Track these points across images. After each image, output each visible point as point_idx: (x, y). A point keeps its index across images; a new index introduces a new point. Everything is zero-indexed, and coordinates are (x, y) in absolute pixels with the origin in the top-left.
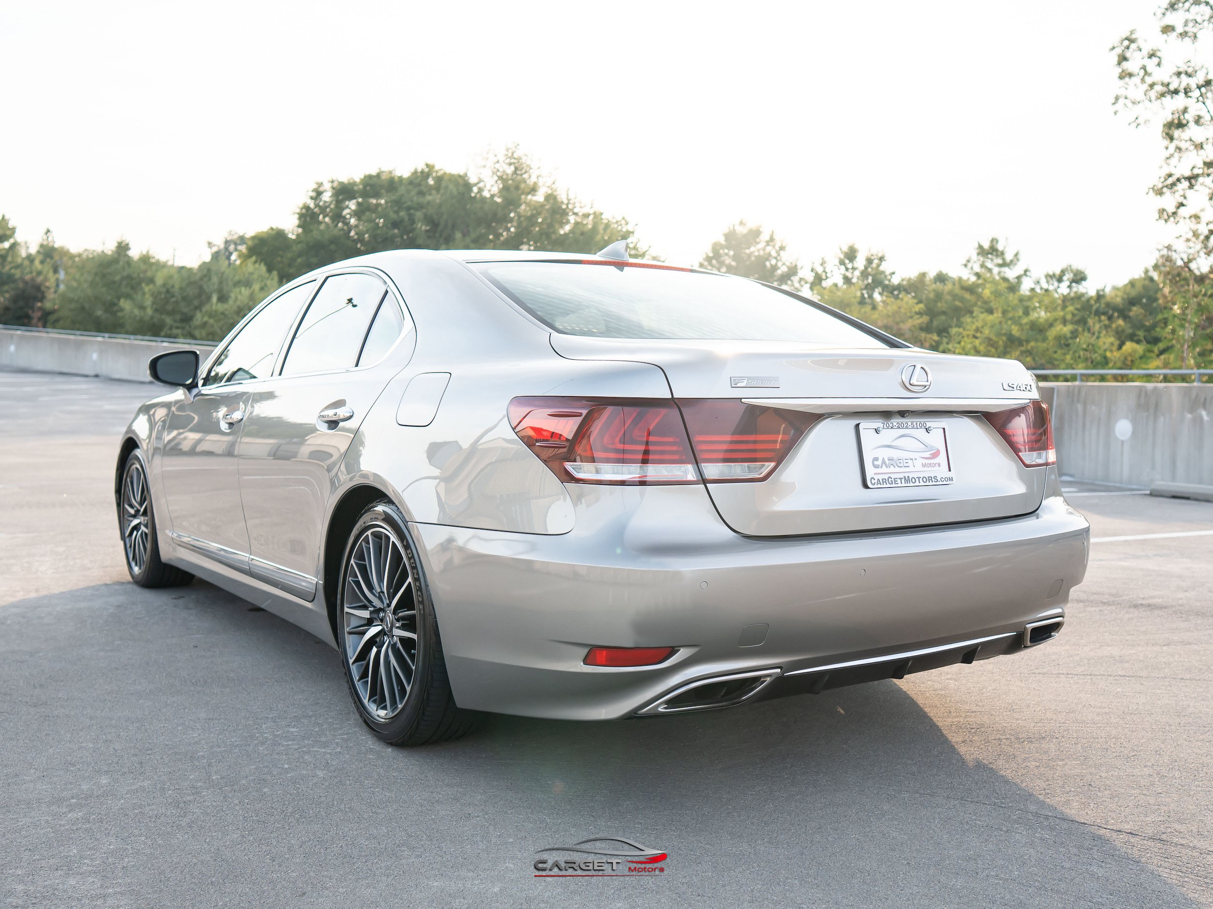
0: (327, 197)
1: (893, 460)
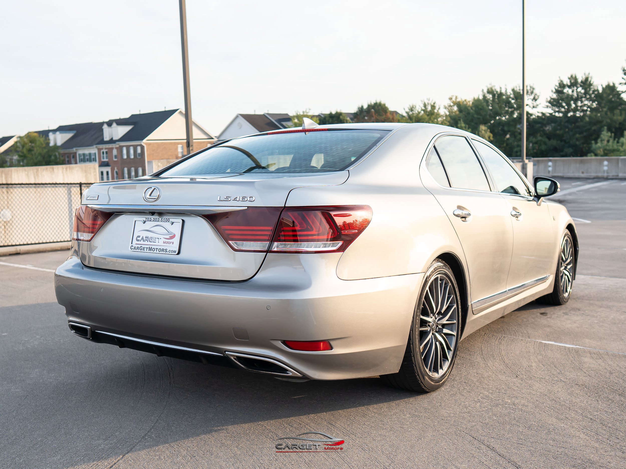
1: (148, 238)
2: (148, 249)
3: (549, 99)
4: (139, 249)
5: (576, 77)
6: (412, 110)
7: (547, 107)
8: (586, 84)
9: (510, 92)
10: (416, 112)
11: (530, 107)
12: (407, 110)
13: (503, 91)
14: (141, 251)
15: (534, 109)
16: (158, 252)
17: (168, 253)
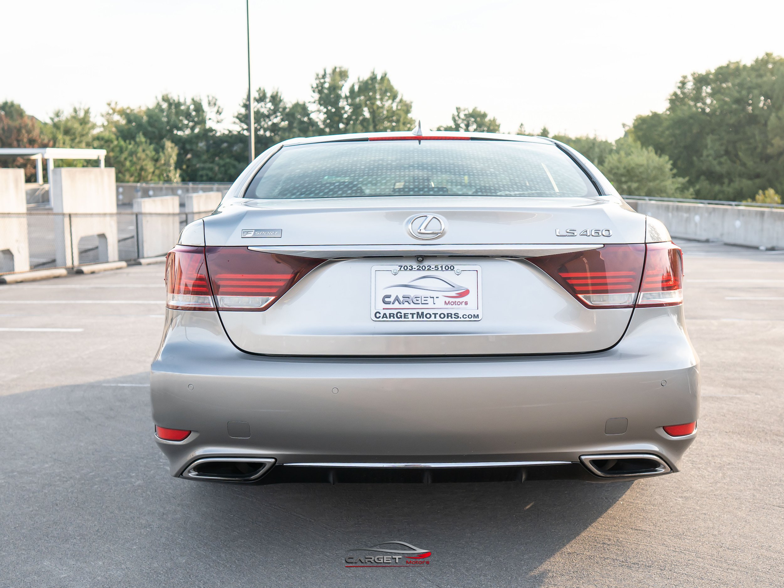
0: (690, 85)
1: (409, 298)
2: (415, 316)
3: (236, 114)
4: (395, 316)
5: (264, 91)
6: (57, 115)
7: (235, 123)
8: (275, 99)
9: (189, 102)
10: (63, 118)
11: (213, 121)
12: (52, 115)
13: (182, 101)
14: (400, 319)
15: (218, 123)
16: (438, 318)
17: (462, 319)
